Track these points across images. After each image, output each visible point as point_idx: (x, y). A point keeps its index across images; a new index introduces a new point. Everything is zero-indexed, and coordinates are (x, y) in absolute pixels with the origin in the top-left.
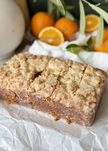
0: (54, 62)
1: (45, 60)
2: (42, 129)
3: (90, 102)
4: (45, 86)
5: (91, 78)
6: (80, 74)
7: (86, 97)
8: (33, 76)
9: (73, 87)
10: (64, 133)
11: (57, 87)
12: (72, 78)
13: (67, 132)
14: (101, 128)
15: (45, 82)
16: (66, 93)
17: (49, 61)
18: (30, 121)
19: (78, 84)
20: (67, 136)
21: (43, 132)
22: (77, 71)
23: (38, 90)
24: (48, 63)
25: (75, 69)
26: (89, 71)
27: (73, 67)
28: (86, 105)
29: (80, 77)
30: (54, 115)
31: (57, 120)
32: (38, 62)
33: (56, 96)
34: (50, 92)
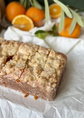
0: (23, 47)
1: (16, 45)
2: (13, 105)
3: (52, 82)
4: (14, 70)
5: (54, 61)
6: (45, 58)
7: (48, 79)
8: (4, 61)
9: (38, 71)
10: (31, 109)
11: (25, 71)
12: (38, 62)
13: (33, 108)
14: (61, 102)
15: (15, 66)
16: (32, 76)
17: (19, 46)
18: (3, 98)
19: (43, 67)
20: (34, 111)
21: (14, 108)
22: (42, 55)
23: (9, 74)
24: (18, 48)
25: (40, 54)
26: (52, 55)
27: (39, 52)
28: (48, 85)
29: (45, 60)
30: (24, 92)
31: (26, 96)
32: (10, 47)
33: (24, 78)
34: (19, 75)
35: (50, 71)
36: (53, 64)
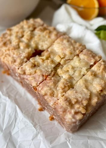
0: (61, 42)
1: (53, 36)
3: (77, 111)
4: (35, 72)
5: (95, 80)
6: (84, 70)
7: (74, 104)
8: (29, 55)
9: (64, 86)
10: (38, 130)
11: (48, 79)
12: (71, 72)
13: (42, 130)
15: (39, 66)
16: (54, 90)
17: (56, 39)
18: (13, 101)
19: (74, 82)
20: (40, 135)
21: (20, 119)
22: (82, 63)
23: (28, 75)
24: (54, 42)
25: (81, 60)
26: (98, 70)
27: (80, 57)
28: (70, 113)
29: (82, 73)
30: (40, 104)
31: (41, 110)
32: (44, 37)
33: (42, 89)
34: (38, 81)
35: (81, 94)
36: (91, 84)
